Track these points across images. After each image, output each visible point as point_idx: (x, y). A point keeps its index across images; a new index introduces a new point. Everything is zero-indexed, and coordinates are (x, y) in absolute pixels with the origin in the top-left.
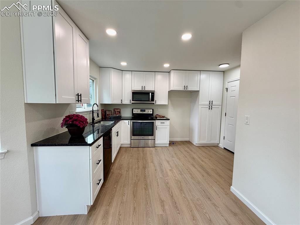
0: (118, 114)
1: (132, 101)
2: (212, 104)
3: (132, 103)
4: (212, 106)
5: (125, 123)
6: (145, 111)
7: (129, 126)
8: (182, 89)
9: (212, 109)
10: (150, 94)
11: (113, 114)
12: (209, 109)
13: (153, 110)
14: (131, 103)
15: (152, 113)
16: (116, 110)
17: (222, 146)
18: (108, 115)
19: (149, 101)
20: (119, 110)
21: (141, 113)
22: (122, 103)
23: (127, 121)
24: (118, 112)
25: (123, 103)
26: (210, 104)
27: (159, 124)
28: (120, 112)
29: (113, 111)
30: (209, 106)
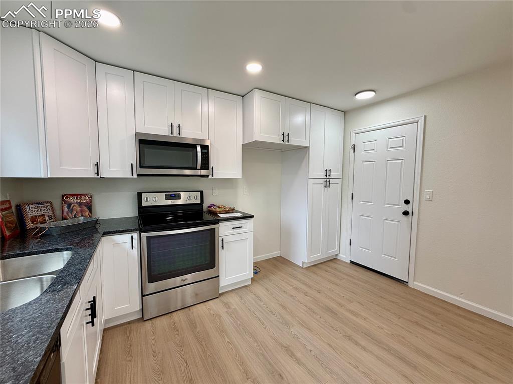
0: (82, 211)
1: (141, 167)
2: (330, 176)
3: (138, 175)
4: (329, 181)
5: (116, 244)
6: (179, 197)
7: (135, 252)
8: (276, 139)
9: (329, 186)
10: (199, 149)
11: (58, 213)
12: (326, 186)
13: (202, 193)
14: (135, 176)
15: (199, 201)
16: (72, 200)
17: (345, 257)
18: (34, 220)
19: (196, 169)
20: (85, 200)
21: (169, 202)
22: (98, 173)
23: (125, 238)
24: (80, 204)
25: (105, 173)
26: (326, 176)
27: (227, 232)
28: (89, 206)
29: (57, 204)
30: (326, 181)
